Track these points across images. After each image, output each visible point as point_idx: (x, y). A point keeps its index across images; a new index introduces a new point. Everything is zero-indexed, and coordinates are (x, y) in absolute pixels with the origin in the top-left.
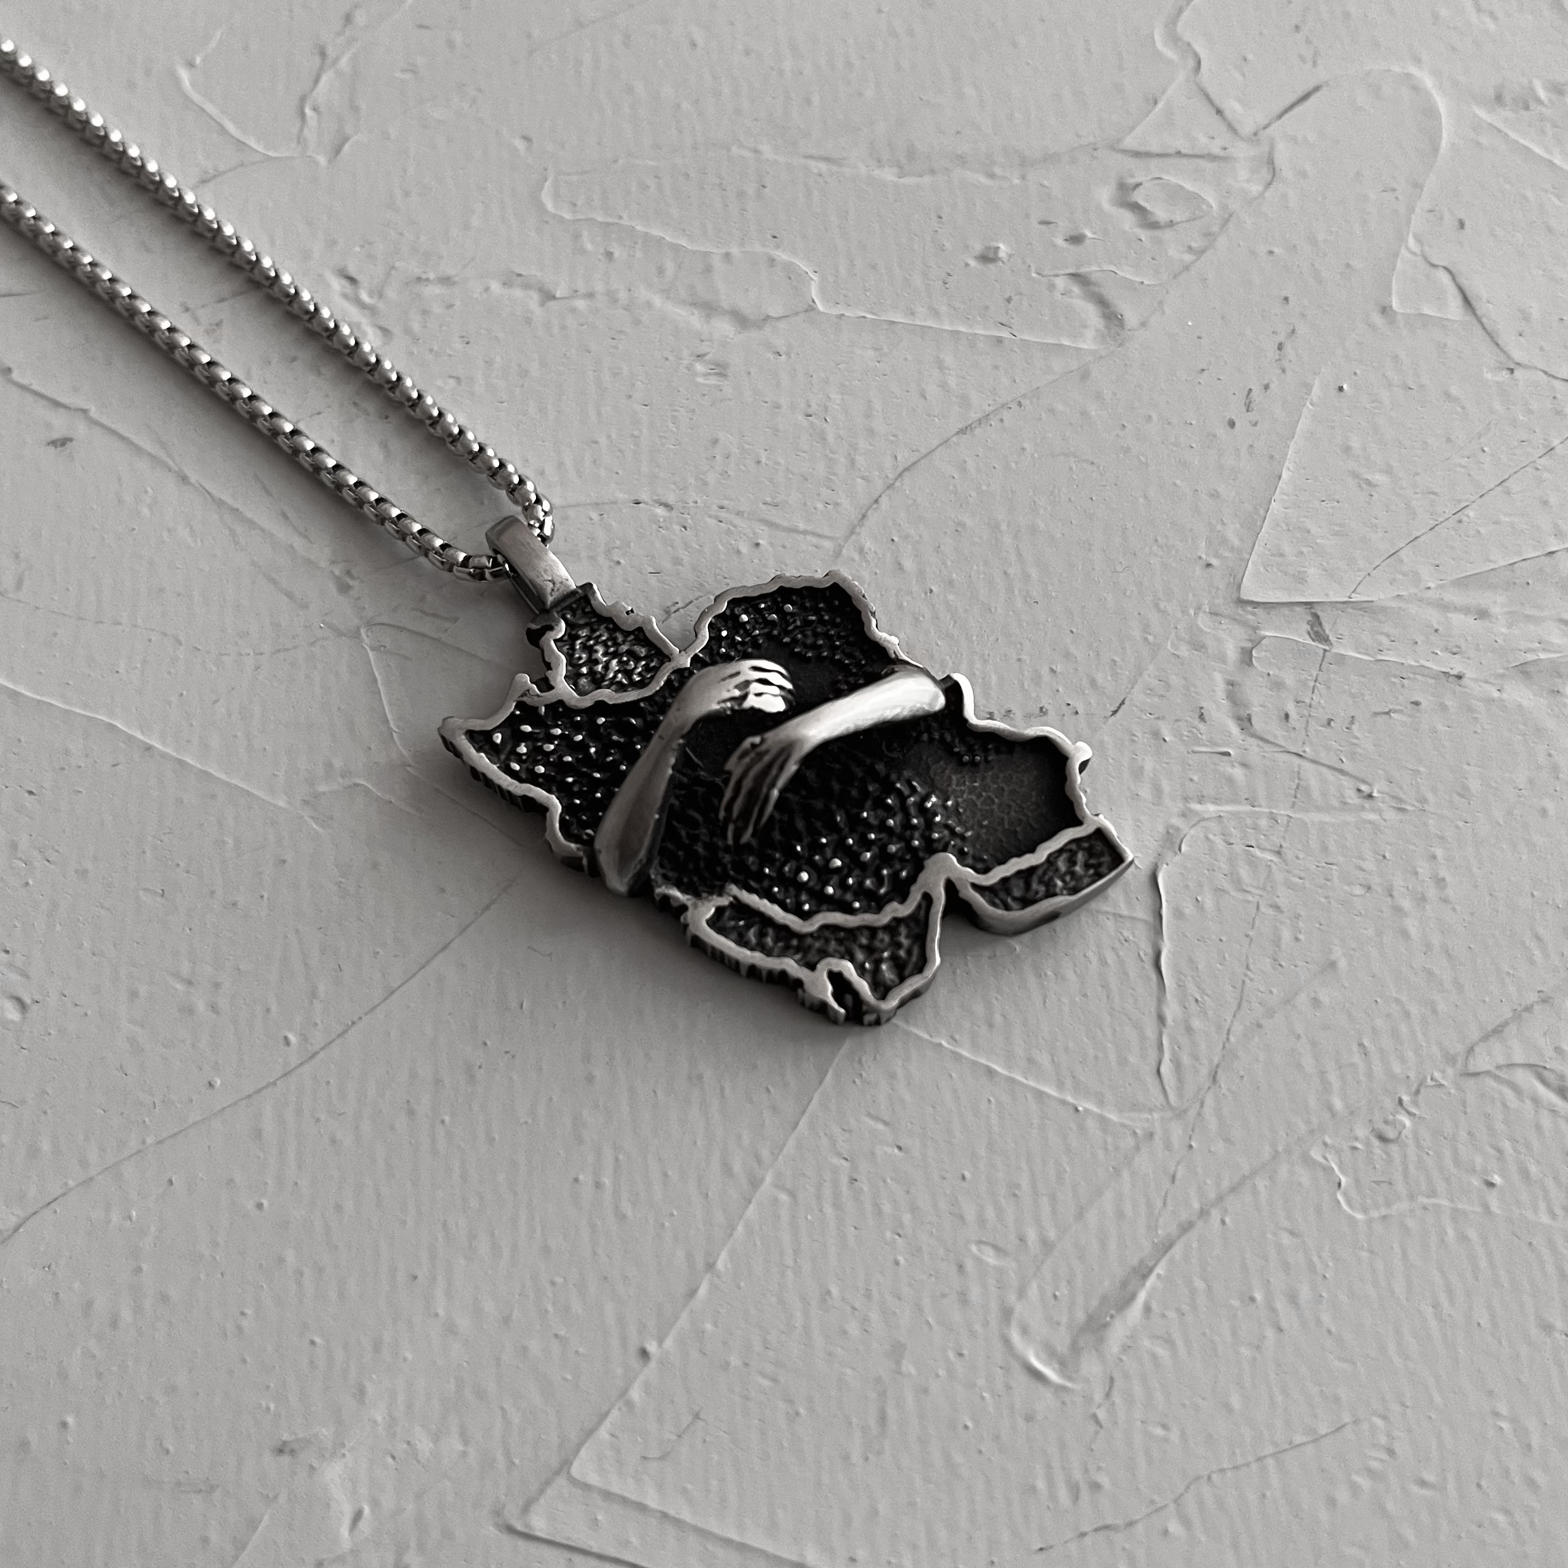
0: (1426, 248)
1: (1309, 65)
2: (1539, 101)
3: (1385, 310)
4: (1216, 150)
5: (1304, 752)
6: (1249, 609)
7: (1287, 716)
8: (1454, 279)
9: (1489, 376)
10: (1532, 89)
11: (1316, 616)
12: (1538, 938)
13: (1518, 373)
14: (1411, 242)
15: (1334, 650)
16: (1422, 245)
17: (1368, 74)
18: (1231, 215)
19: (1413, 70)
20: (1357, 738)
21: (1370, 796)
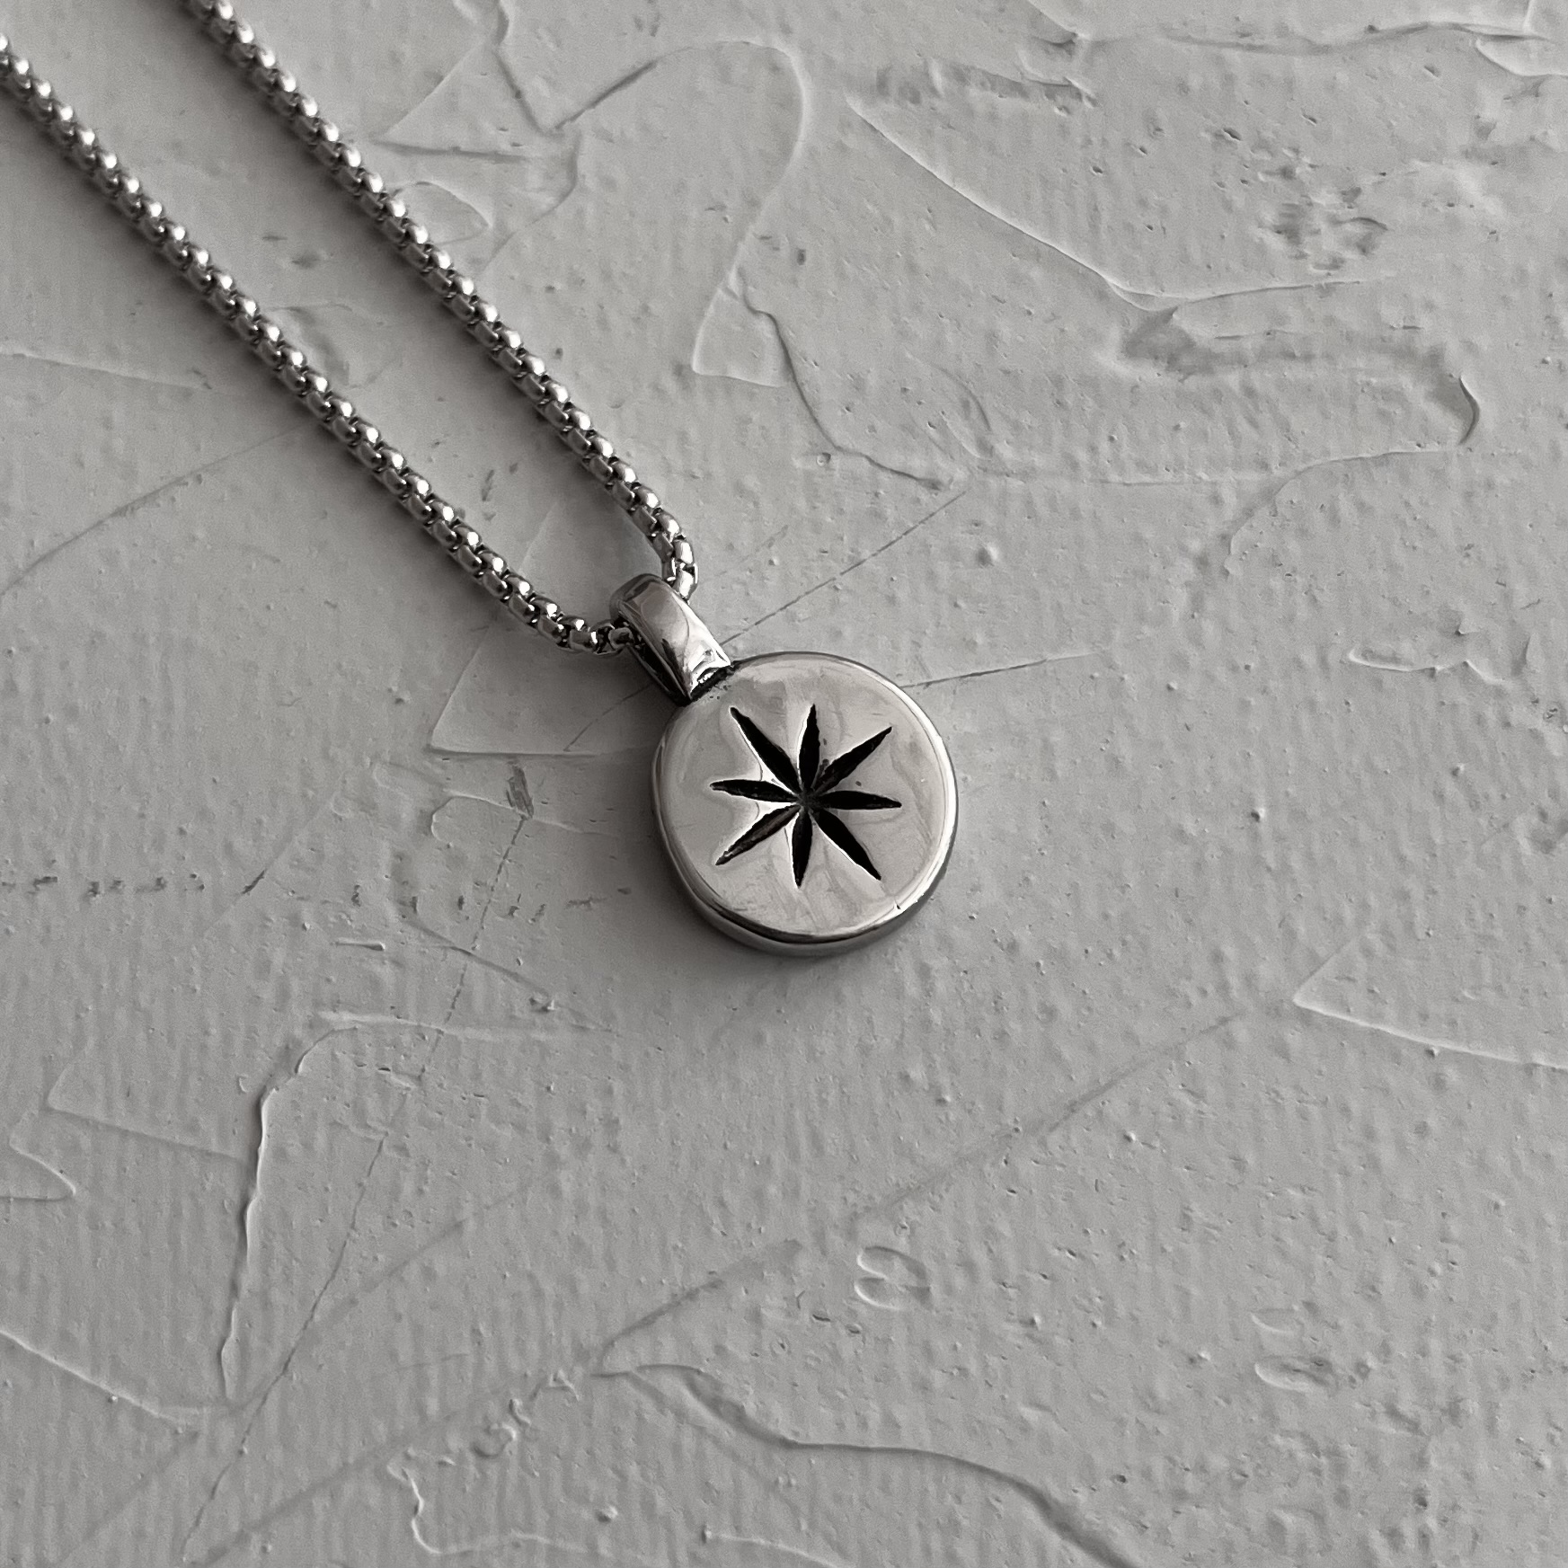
0: (751, 288)
1: (646, 31)
2: (934, 91)
3: (681, 371)
4: (505, 147)
5: (474, 949)
6: (439, 759)
7: (461, 902)
8: (778, 332)
9: (798, 463)
10: (927, 74)
11: (520, 773)
12: (722, 1203)
13: (836, 461)
14: (733, 279)
15: (534, 817)
16: (745, 284)
17: (719, 47)
18: (509, 237)
19: (778, 43)
20: (542, 933)
21: (545, 1010)
